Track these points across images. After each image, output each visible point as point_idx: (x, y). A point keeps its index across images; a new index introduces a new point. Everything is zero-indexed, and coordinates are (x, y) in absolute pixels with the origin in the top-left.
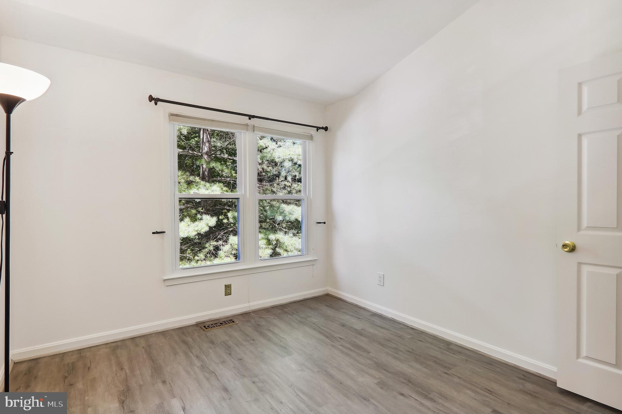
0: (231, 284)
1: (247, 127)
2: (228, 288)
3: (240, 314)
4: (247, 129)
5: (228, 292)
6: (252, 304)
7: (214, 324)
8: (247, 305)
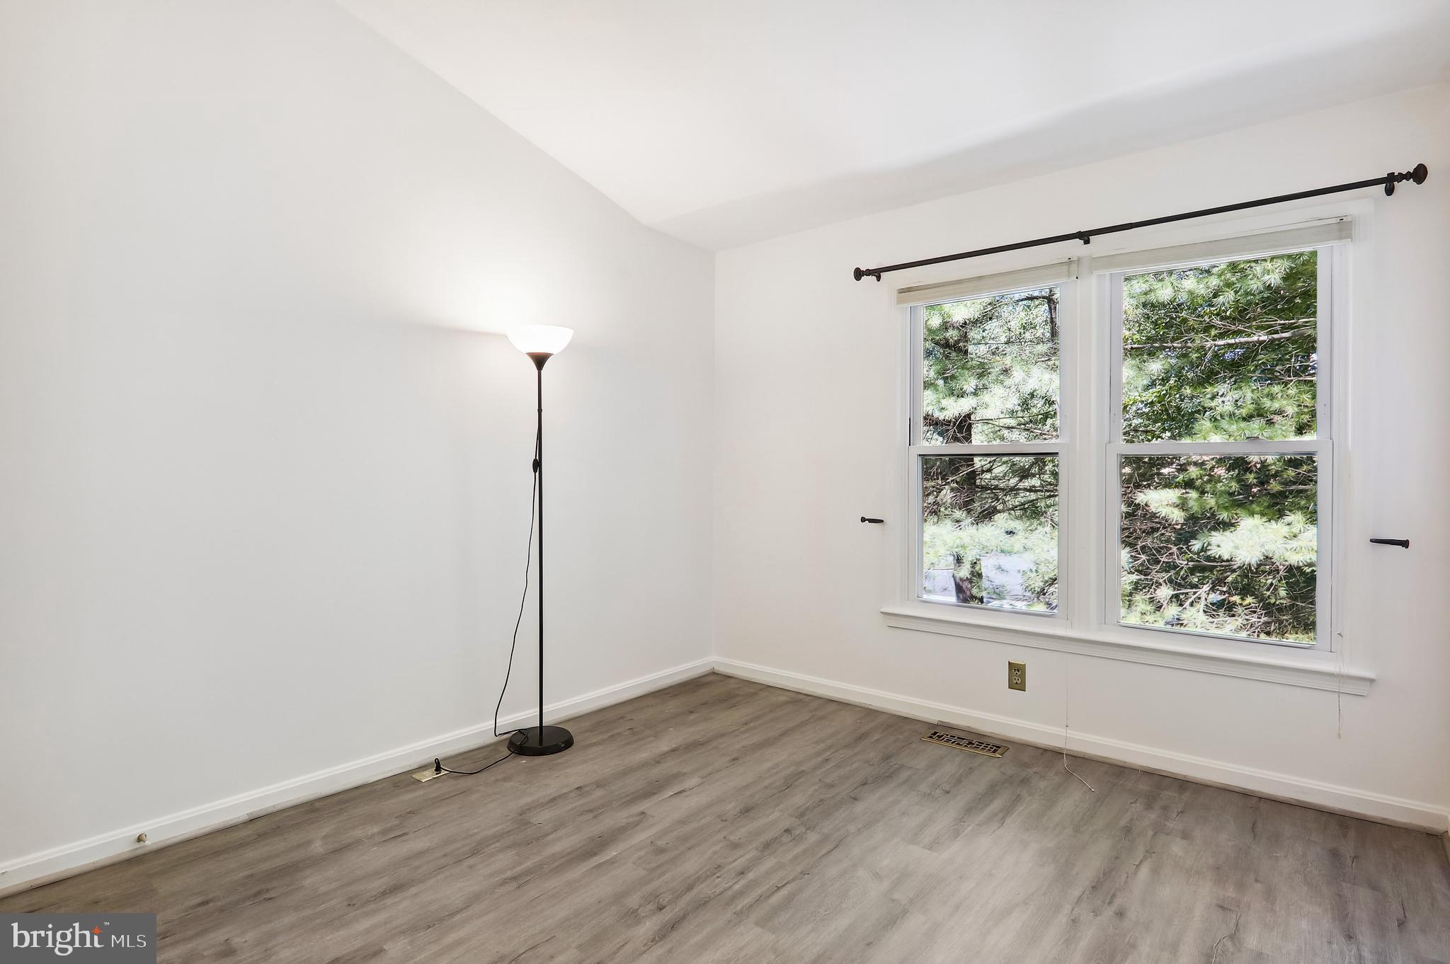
0: (1025, 665)
1: (1069, 268)
2: (1017, 672)
3: (1042, 746)
4: (1069, 271)
5: (1015, 682)
6: (1072, 734)
7: (958, 738)
8: (1061, 731)
